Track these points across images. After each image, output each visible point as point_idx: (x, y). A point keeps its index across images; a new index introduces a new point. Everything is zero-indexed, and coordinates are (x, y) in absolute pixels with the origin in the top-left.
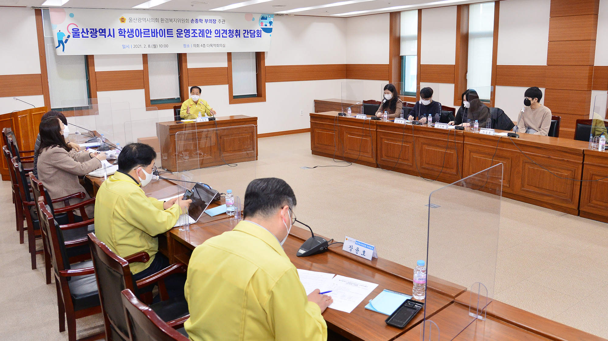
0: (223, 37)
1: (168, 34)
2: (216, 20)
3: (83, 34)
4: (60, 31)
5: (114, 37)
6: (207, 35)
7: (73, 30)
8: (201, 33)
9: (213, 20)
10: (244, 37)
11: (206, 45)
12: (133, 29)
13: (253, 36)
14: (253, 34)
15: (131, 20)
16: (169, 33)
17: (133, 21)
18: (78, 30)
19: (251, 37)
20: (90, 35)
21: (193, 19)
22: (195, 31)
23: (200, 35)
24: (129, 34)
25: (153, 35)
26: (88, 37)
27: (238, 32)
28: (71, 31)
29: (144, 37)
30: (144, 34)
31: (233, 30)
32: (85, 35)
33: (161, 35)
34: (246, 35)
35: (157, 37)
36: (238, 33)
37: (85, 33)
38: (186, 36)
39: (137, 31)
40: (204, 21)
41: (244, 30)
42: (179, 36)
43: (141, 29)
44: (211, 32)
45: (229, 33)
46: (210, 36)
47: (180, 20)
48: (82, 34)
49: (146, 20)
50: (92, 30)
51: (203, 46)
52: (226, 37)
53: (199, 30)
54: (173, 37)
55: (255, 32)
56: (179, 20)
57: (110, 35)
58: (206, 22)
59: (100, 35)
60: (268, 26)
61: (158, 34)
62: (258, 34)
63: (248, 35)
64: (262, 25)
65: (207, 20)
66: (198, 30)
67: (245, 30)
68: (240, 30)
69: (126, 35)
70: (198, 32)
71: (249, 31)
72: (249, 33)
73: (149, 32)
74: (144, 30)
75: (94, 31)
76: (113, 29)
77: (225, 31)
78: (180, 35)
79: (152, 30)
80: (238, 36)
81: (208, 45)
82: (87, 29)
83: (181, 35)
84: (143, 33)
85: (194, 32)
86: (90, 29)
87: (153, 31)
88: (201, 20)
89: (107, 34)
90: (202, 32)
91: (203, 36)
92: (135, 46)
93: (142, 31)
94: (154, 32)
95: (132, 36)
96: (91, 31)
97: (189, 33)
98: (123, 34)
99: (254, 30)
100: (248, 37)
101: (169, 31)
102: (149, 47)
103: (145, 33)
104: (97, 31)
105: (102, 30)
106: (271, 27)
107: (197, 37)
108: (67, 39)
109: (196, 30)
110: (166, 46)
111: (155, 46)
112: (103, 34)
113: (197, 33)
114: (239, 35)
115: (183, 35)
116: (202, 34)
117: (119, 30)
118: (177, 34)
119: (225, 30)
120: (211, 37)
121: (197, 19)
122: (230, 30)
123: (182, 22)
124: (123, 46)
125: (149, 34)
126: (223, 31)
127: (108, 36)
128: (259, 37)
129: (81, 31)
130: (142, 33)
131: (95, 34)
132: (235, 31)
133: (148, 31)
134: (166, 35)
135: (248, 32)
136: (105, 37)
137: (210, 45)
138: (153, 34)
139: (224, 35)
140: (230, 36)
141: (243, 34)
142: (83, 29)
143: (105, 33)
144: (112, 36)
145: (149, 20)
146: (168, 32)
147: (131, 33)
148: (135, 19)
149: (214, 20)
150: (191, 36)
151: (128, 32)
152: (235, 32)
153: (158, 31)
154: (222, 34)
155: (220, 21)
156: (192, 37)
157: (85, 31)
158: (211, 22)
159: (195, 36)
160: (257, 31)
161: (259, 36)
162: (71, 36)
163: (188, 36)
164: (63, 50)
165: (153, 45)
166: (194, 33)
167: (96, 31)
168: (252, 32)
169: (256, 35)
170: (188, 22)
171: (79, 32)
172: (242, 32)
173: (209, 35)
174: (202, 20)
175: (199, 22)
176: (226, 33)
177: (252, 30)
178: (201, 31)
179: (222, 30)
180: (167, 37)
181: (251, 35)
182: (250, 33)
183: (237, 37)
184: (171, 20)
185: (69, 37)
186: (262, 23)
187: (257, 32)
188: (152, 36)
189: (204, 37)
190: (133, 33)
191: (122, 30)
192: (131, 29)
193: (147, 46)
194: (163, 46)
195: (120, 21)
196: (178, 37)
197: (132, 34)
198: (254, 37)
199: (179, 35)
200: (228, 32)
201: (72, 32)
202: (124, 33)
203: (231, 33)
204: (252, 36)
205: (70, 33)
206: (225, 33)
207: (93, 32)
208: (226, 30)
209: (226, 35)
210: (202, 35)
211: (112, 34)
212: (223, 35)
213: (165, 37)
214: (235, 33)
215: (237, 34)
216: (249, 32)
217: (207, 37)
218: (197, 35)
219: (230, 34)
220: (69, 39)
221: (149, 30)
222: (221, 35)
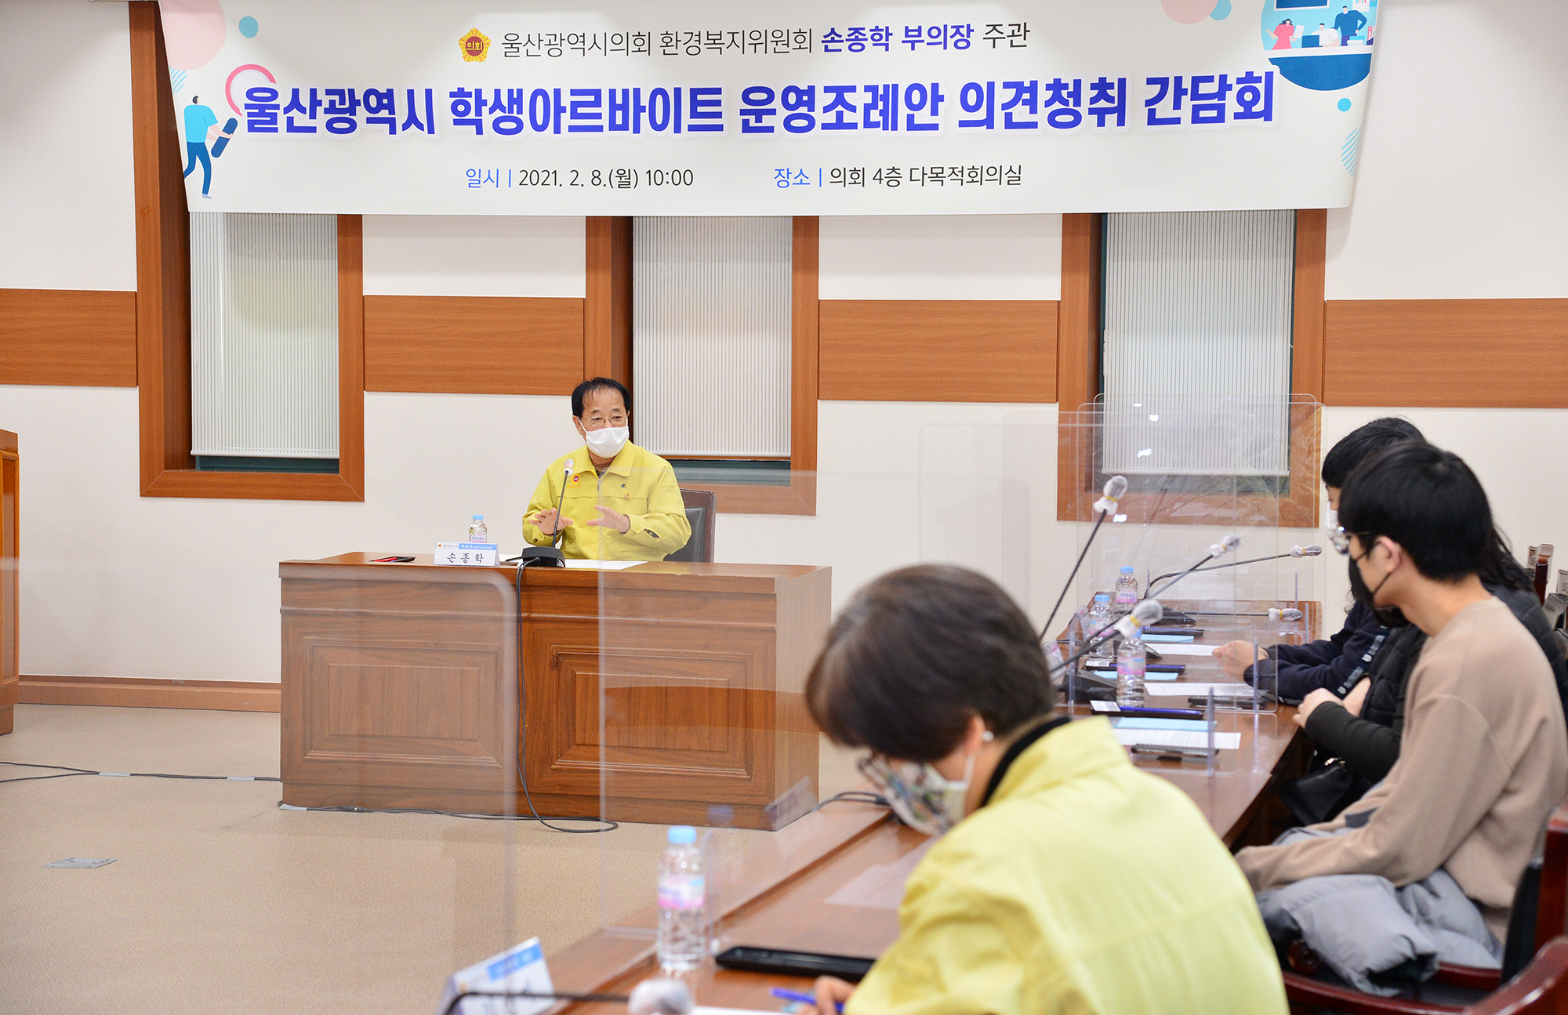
0: (1010, 124)
1: (694, 114)
2: (969, 30)
3: (294, 113)
4: (195, 100)
5: (431, 131)
6: (910, 118)
7: (250, 94)
8: (881, 105)
9: (951, 31)
10: (1152, 120)
11: (905, 173)
12: (520, 92)
13: (1209, 112)
14: (1215, 101)
15: (512, 46)
16: (700, 109)
17: (523, 50)
18: (274, 94)
19: (1196, 119)
20: (322, 118)
21: (833, 29)
22: (848, 96)
23: (872, 119)
24: (498, 113)
25: (619, 121)
26: (313, 130)
27: (1113, 93)
28: (242, 100)
29: (572, 129)
30: (575, 115)
31: (1077, 83)
32: (301, 119)
33: (659, 120)
34: (1164, 109)
35: (637, 130)
36: (1110, 99)
37: (302, 110)
38: (795, 123)
39: (540, 99)
40: (898, 35)
41: (1150, 81)
42: (753, 123)
43: (557, 92)
44: (937, 98)
45: (1048, 104)
46: (933, 120)
47: (762, 40)
48: (289, 115)
49: (589, 42)
50: (336, 98)
51: (885, 181)
52: (1034, 125)
53: (867, 89)
54: (720, 128)
55: (1230, 87)
56: (758, 40)
57: (412, 119)
58: (913, 43)
59: (370, 121)
60: (1330, 44)
61: (645, 117)
62: (1248, 96)
63: (1177, 105)
64: (1283, 43)
65: (919, 29)
66: (860, 89)
67: (1163, 82)
68: (1122, 82)
69: (488, 119)
70: (860, 99)
71: (1187, 84)
72: (1186, 100)
73: (597, 103)
74: (574, 92)
75: (342, 102)
76: (429, 93)
77: (1027, 90)
78: (759, 120)
79: (612, 92)
80: (1111, 119)
81: (917, 175)
82: (313, 92)
83: (767, 120)
84: (568, 110)
85: (840, 100)
86: (329, 92)
87: (619, 100)
88: (881, 36)
89: (401, 116)
90: (885, 98)
91: (890, 122)
92: (530, 178)
93: (566, 100)
94: (624, 107)
95: (512, 125)
96: (332, 103)
97: (811, 109)
98: (472, 115)
99: (1223, 78)
100: (1177, 121)
101: (700, 97)
102: (596, 181)
103: (580, 110)
104: (358, 103)
105: (380, 96)
106: (1356, 47)
107: (854, 126)
108: (225, 135)
109: (853, 89)
110: (682, 177)
111: (625, 179)
112: (384, 113)
113: (853, 109)
114: (1120, 111)
115: (776, 121)
116: (884, 113)
117: (452, 95)
118: (743, 112)
119: (1027, 84)
120: (935, 127)
121: (857, 30)
122: (1057, 86)
123: (771, 46)
124: (471, 173)
125: (599, 116)
126: (1014, 91)
127: (405, 127)
128: (1257, 115)
129: (284, 100)
130: (564, 110)
131: (347, 115)
132: (1093, 87)
133: (591, 98)
134: (686, 120)
135: (1179, 92)
136: (393, 131)
137: (928, 171)
138: (619, 114)
139: (1020, 113)
140: (1059, 119)
141: (1148, 103)
142: (296, 92)
143: (392, 112)
144: (420, 126)
145: (600, 42)
146: (694, 103)
147: (511, 111)
148: (534, 40)
149: (958, 28)
150: (818, 125)
151: (497, 105)
152: (1087, 94)
153: (645, 101)
154: (1005, 106)
155: (994, 34)
156: (825, 126)
157: (305, 100)
158: (941, 39)
159: (839, 124)
160: (1239, 81)
161: (1255, 109)
162: (243, 122)
163: (804, 123)
164: (206, 190)
165: (614, 174)
166: (840, 108)
167: (354, 103)
168: (1204, 88)
169: (1232, 105)
170: (806, 44)
171: (277, 107)
172: (1138, 95)
173: (923, 116)
174: (888, 34)
175: (869, 44)
176: (1032, 105)
177: (1210, 79)
178: (881, 92)
179: (1007, 85)
180: (691, 128)
181: (1196, 110)
182: (1195, 96)
183: (1101, 123)
184: (715, 41)
185: (231, 126)
186: (1285, 27)
187: (1237, 88)
188: (613, 127)
189: (895, 128)
190: (520, 111)
191: (469, 95)
192: (510, 92)
193: (585, 177)
194: (667, 178)
195: (460, 51)
196: (746, 128)
197: (515, 114)
198: (1220, 119)
199: (752, 118)
200: (1044, 95)
201: (247, 106)
202: (479, 112)
203: (1066, 103)
204: (1203, 114)
205: (237, 110)
206: (1025, 103)
207: (338, 106)
208: (1034, 84)
209: (1033, 111)
210: (881, 119)
211: (421, 115)
212: (1008, 117)
213: (677, 129)
214: (1093, 100)
215: (1102, 104)
216: (1185, 92)
217: (912, 126)
218: (858, 117)
219: (1057, 106)
220: (234, 139)
221: (597, 93)
222: (999, 116)
